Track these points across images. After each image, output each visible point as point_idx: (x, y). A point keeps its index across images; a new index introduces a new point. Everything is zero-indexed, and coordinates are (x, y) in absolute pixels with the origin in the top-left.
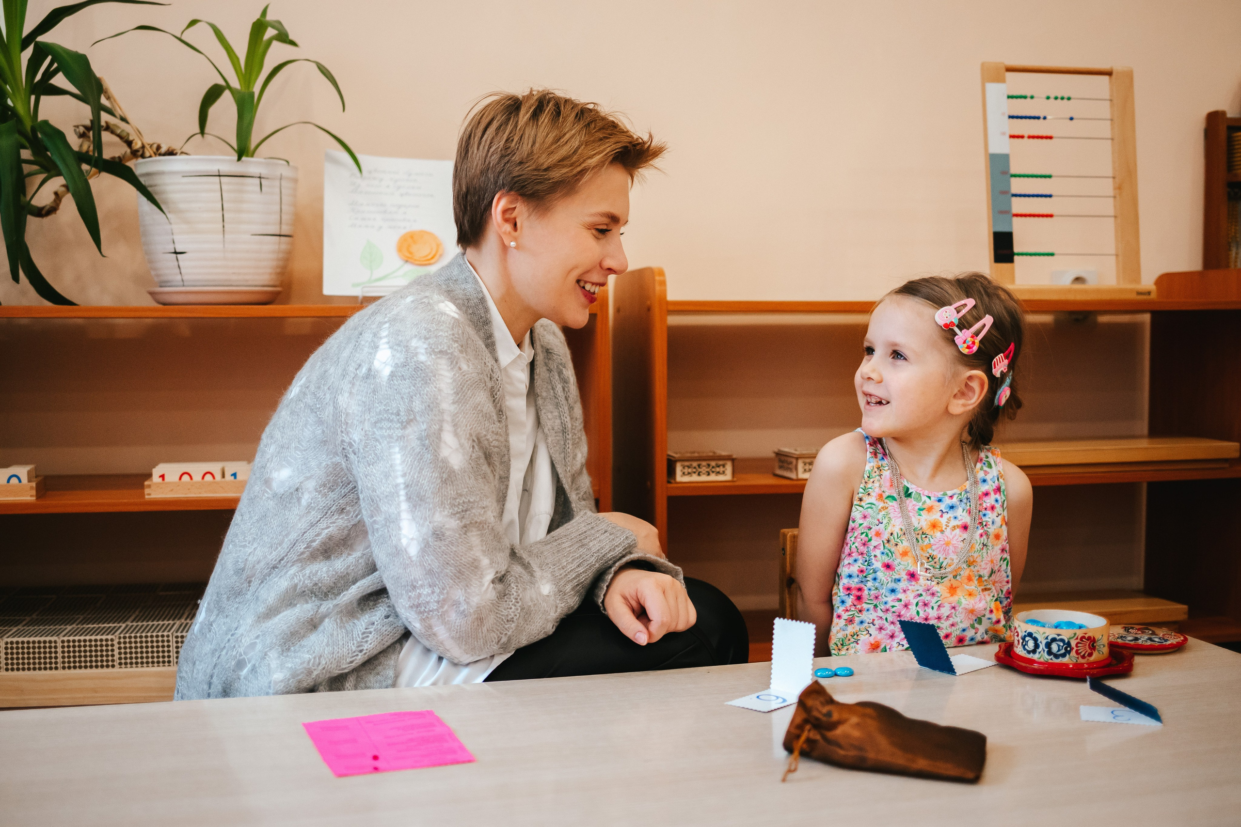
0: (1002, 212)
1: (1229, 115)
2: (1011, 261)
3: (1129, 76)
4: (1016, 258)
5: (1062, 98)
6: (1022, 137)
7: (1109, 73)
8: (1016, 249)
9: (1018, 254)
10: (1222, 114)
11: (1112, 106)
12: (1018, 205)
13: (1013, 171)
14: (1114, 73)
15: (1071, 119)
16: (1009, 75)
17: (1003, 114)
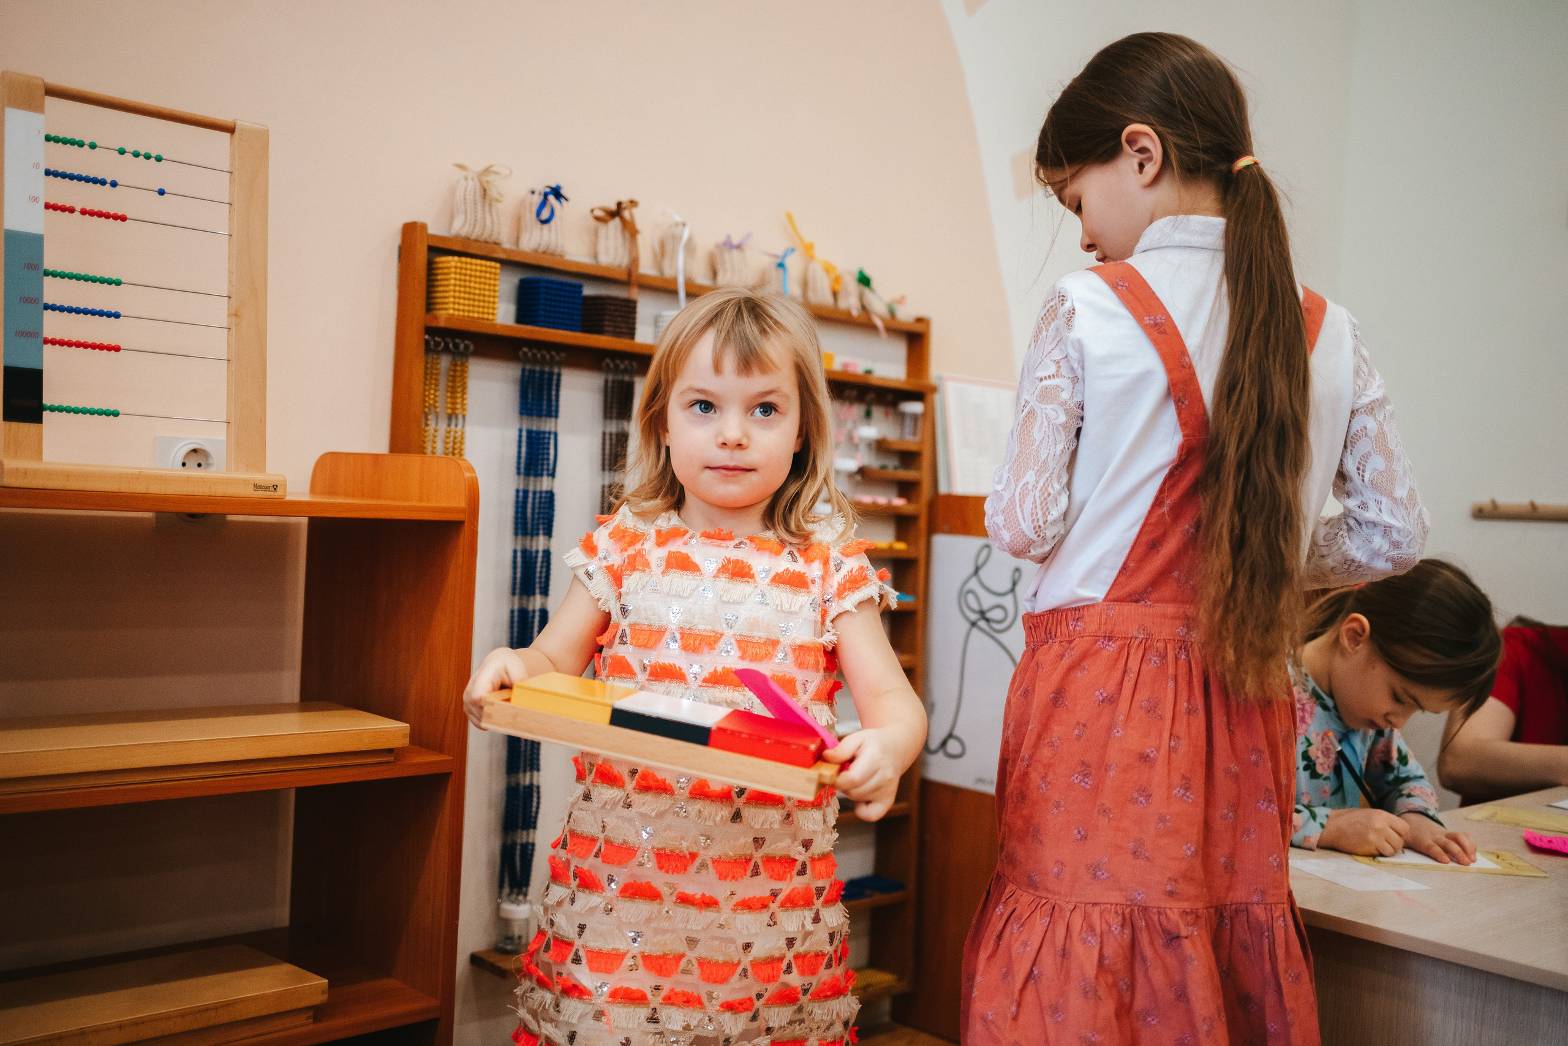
0: (24, 334)
1: (431, 230)
2: (39, 420)
3: (262, 138)
4: (46, 414)
5: (148, 157)
6: (71, 210)
7: (230, 130)
8: (47, 401)
9: (52, 409)
10: (424, 227)
11: (232, 182)
12: (54, 325)
13: (49, 264)
14: (237, 131)
15: (162, 192)
16: (50, 101)
17: (36, 166)
